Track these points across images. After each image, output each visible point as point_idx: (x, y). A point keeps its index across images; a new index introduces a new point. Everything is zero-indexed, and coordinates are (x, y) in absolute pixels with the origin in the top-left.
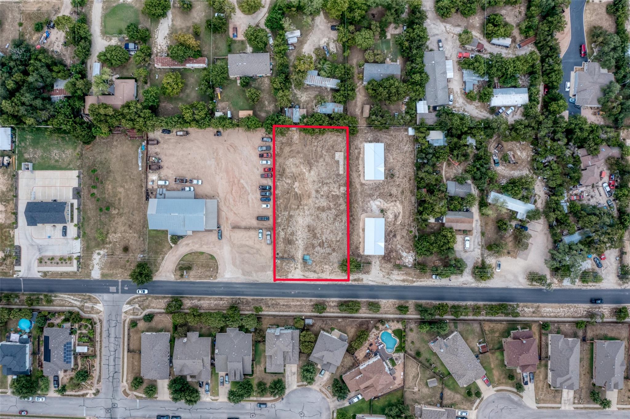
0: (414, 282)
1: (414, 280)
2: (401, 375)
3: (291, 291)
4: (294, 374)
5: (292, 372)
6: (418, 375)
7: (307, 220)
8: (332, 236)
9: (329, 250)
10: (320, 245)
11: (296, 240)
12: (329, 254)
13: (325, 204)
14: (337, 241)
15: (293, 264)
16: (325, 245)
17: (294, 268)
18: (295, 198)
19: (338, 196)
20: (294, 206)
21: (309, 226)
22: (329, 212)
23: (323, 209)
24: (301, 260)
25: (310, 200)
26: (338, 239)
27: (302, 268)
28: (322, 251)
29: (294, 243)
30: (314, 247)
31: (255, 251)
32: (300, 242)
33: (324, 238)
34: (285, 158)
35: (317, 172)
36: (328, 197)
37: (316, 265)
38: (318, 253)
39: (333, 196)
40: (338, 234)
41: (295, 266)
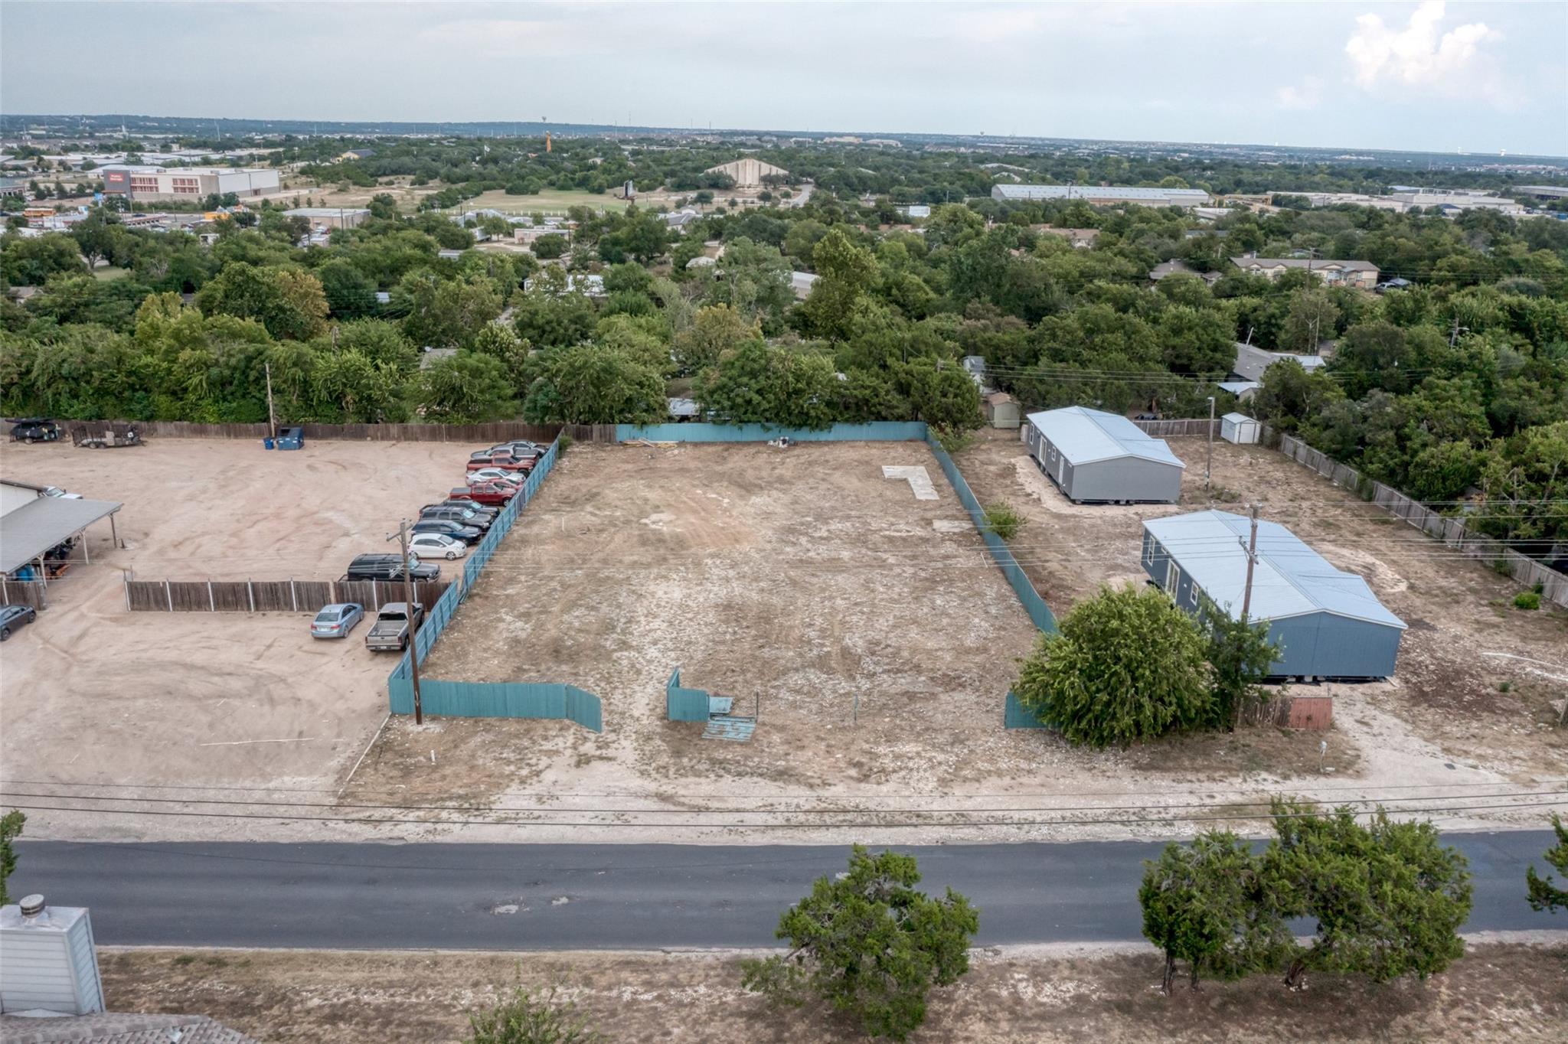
7: (718, 592)
8: (914, 633)
9: (904, 682)
10: (822, 664)
11: (624, 645)
12: (911, 696)
13: (846, 555)
14: (962, 651)
15: (564, 741)
16: (868, 664)
17: (568, 757)
18: (644, 542)
19: (925, 540)
20: (628, 559)
21: (730, 610)
22: (876, 574)
23: (835, 566)
24: (651, 723)
25: (746, 547)
26: (970, 641)
27: (649, 758)
28: (845, 686)
29: (601, 654)
30: (772, 671)
31: (235, 684)
32: (652, 652)
33: (856, 641)
34: (611, 478)
35: (786, 499)
36: (860, 540)
37: (796, 743)
38: (814, 692)
39: (891, 540)
40: (965, 628)
41: (589, 748)
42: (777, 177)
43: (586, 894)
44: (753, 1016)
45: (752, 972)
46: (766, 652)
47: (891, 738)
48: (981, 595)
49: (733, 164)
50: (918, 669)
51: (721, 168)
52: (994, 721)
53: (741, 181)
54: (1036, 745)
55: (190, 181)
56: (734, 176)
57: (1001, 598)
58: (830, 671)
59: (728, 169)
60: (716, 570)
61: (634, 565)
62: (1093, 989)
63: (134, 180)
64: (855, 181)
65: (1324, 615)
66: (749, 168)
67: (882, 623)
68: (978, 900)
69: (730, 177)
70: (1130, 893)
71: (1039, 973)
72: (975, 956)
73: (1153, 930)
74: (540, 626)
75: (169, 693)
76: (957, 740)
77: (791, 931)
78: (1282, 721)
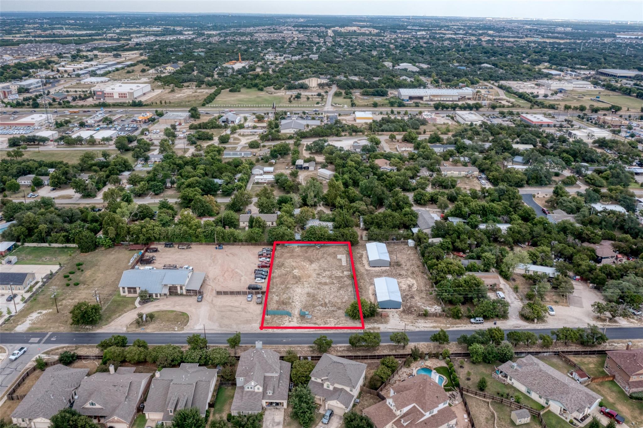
0: (449, 327)
1: (448, 326)
2: (464, 419)
3: (282, 339)
4: (278, 424)
5: (274, 422)
6: (493, 416)
7: (306, 290)
8: (336, 299)
9: (333, 309)
10: (321, 305)
11: (293, 302)
12: (333, 311)
13: (328, 281)
14: (342, 303)
15: (287, 319)
16: (328, 305)
17: (288, 321)
18: (294, 278)
19: (341, 277)
20: (292, 282)
21: (308, 294)
22: (332, 286)
23: (325, 284)
24: (298, 316)
25: (311, 279)
26: (344, 301)
27: (298, 321)
28: (325, 309)
29: (290, 304)
30: (314, 306)
31: (240, 309)
32: (297, 303)
33: (327, 301)
34: (285, 259)
35: (318, 265)
36: (330, 277)
37: (317, 319)
38: (320, 310)
39: (336, 277)
40: (343, 298)
41: (290, 320)
42: (323, 84)
43: (293, 339)
44: (311, 351)
45: (311, 347)
46: (314, 303)
47: (330, 318)
48: (348, 290)
49: (308, 79)
50: (335, 306)
51: (304, 81)
52: (344, 315)
53: (311, 86)
54: (348, 319)
55: (124, 94)
56: (308, 84)
57: (351, 291)
58: (323, 306)
59: (306, 81)
60: (306, 285)
61: (292, 284)
62: (345, 349)
63: (105, 94)
64: (351, 85)
65: (390, 300)
66: (313, 81)
67: (331, 297)
68: (333, 339)
69: (307, 85)
70: (348, 339)
71: (340, 347)
72: (332, 345)
73: (350, 343)
74: (280, 298)
75: (231, 311)
76: (338, 318)
77: (314, 343)
78: (381, 316)
